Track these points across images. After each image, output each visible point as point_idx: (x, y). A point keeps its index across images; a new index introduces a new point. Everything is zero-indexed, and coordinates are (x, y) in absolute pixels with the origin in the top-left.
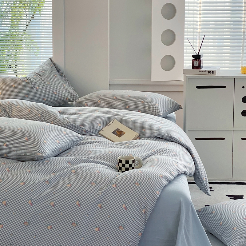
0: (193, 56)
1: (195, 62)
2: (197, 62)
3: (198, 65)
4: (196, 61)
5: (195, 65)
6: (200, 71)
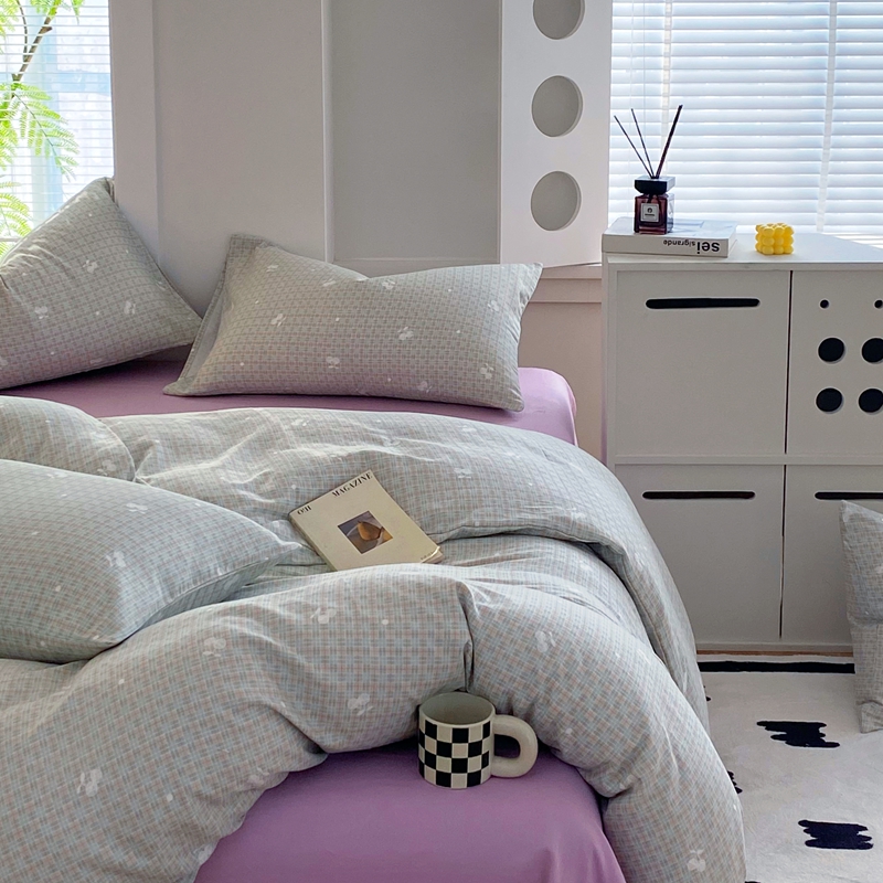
0: (639, 185)
1: (645, 207)
2: (655, 208)
3: (655, 219)
4: (649, 202)
5: (644, 218)
6: (665, 242)
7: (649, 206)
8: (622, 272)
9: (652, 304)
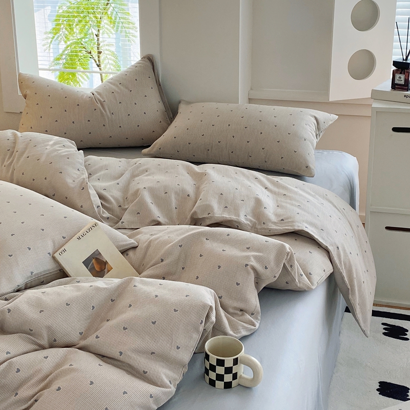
0: (396, 64)
1: (397, 76)
2: (403, 77)
3: (403, 82)
4: (401, 73)
5: (397, 82)
6: (405, 96)
7: (401, 75)
8: (379, 112)
9: (395, 130)
